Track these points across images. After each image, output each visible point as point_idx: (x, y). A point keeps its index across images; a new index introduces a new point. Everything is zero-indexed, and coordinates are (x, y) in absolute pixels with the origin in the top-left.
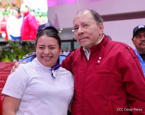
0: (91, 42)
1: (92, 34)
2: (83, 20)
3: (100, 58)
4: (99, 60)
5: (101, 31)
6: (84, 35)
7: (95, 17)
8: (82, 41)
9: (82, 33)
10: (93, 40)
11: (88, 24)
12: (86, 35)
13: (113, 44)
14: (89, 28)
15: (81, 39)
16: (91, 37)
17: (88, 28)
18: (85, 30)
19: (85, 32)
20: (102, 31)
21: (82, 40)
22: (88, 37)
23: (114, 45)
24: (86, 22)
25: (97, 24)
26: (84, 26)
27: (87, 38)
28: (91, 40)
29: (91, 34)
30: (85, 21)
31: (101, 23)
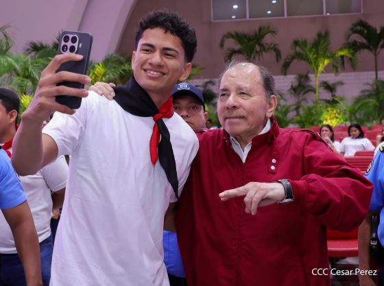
0: (248, 127)
1: (253, 112)
2: (242, 83)
3: (274, 161)
4: (273, 164)
5: (270, 111)
6: (237, 110)
9: (235, 107)
10: (252, 125)
11: (250, 93)
12: (240, 112)
16: (251, 119)
17: (248, 99)
19: (241, 106)
21: (231, 120)
22: (246, 116)
24: (246, 88)
25: (266, 96)
26: (240, 94)
27: (242, 117)
28: (249, 124)
29: (251, 112)
30: (246, 85)
31: (273, 96)
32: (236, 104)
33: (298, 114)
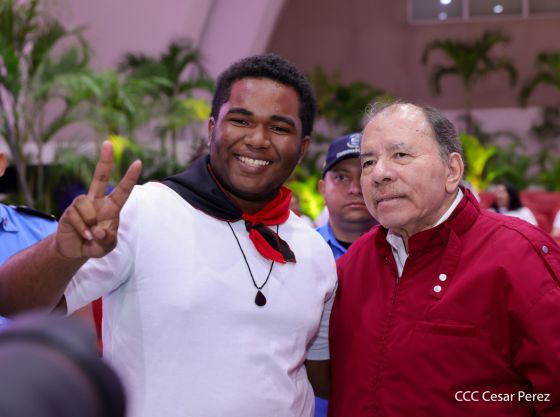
0: (417, 211)
6: (392, 185)
7: (436, 131)
8: (387, 207)
9: (388, 179)
11: (412, 151)
12: (399, 187)
13: (491, 230)
14: (412, 165)
15: (382, 200)
17: (409, 163)
18: (400, 168)
19: (398, 177)
20: (455, 181)
21: (385, 203)
22: (408, 194)
23: (492, 233)
24: (402, 144)
25: (442, 155)
26: (395, 156)
27: (404, 197)
28: (417, 207)
31: (454, 153)
32: (388, 174)
33: (543, 170)
